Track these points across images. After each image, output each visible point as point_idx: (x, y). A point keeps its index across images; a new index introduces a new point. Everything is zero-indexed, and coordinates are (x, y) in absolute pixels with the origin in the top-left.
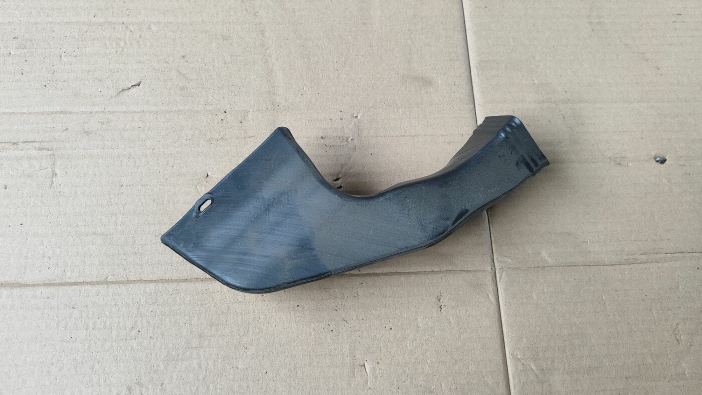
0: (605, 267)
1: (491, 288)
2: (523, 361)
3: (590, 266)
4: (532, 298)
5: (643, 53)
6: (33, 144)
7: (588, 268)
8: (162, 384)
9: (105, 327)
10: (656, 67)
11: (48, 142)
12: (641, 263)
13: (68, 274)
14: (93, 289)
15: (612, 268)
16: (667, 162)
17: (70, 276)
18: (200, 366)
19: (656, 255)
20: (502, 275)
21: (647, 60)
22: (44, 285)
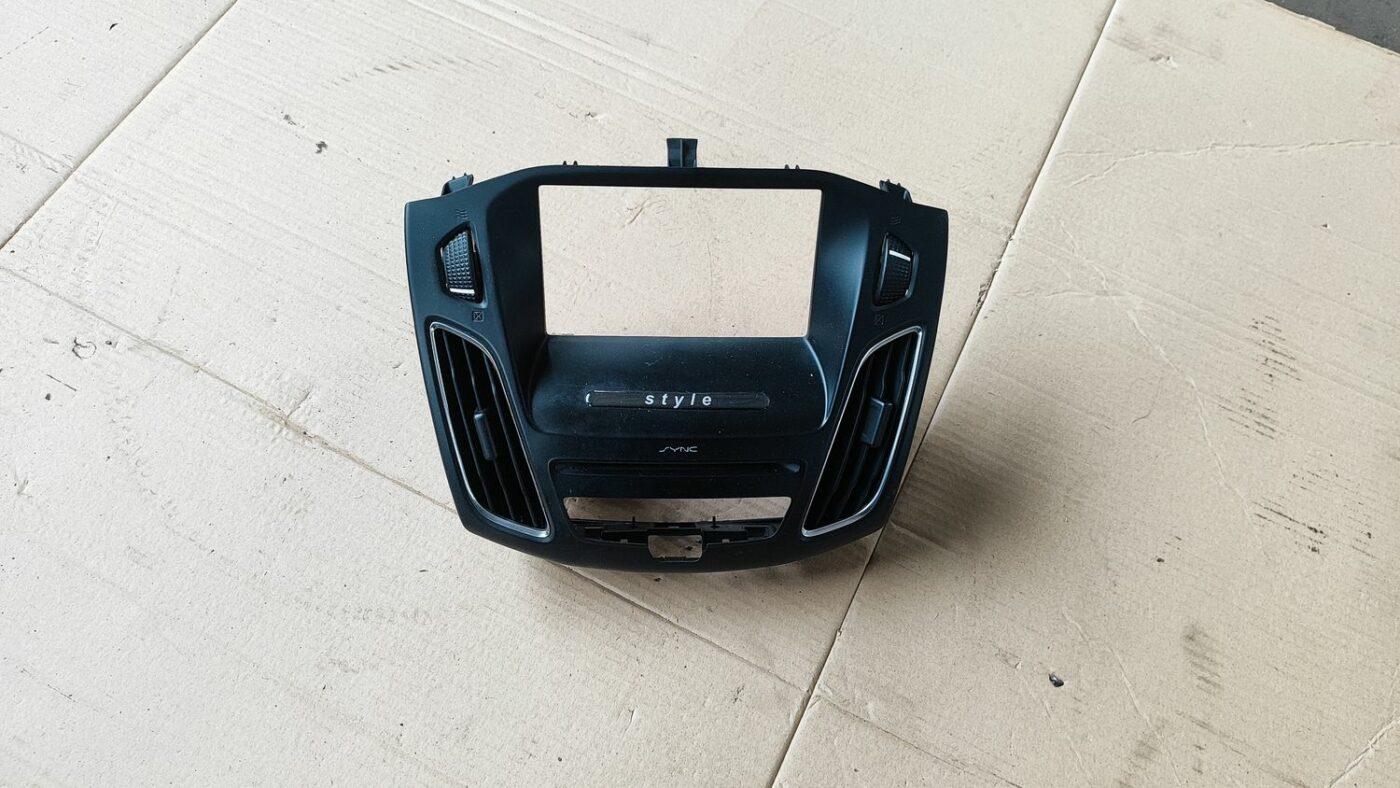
1: (797, 710)
4: (833, 743)
5: (1107, 560)
8: (446, 625)
9: (425, 545)
10: (1114, 582)
13: (418, 481)
14: (432, 507)
16: (1062, 687)
17: (417, 485)
18: (487, 626)
20: (815, 703)
21: (1108, 569)
22: (394, 481)
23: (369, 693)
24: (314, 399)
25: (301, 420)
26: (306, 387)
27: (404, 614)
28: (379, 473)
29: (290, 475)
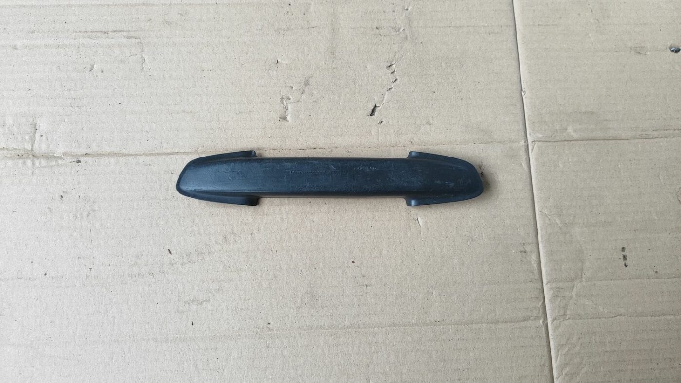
0: (621, 141)
1: (524, 158)
2: (549, 217)
3: (609, 140)
4: (559, 166)
6: (122, 33)
7: (606, 142)
8: (252, 234)
11: (134, 31)
12: (652, 138)
15: (628, 141)
16: (680, 51)
17: (167, 148)
19: (666, 131)
20: (533, 147)
22: (146, 155)
23: (228, 309)
24: (43, 126)
25: (44, 147)
26: (31, 121)
27: (217, 243)
28: (132, 155)
29: (63, 192)
